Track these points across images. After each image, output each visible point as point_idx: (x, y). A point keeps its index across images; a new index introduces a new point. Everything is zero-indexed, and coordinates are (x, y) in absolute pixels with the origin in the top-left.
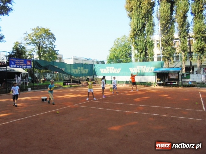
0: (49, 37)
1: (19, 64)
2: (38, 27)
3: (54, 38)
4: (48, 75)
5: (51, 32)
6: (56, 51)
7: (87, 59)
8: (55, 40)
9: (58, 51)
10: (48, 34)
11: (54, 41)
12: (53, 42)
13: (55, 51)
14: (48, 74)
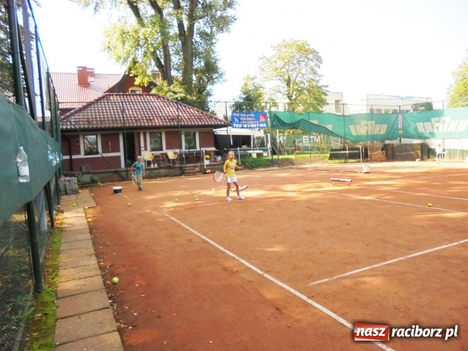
0: (308, 58)
1: (246, 121)
2: (284, 41)
3: (319, 59)
4: (304, 139)
5: (311, 47)
6: (323, 86)
7: (402, 99)
8: (321, 63)
9: (327, 86)
10: (306, 53)
11: (319, 67)
12: (317, 69)
13: (320, 87)
14: (304, 137)
